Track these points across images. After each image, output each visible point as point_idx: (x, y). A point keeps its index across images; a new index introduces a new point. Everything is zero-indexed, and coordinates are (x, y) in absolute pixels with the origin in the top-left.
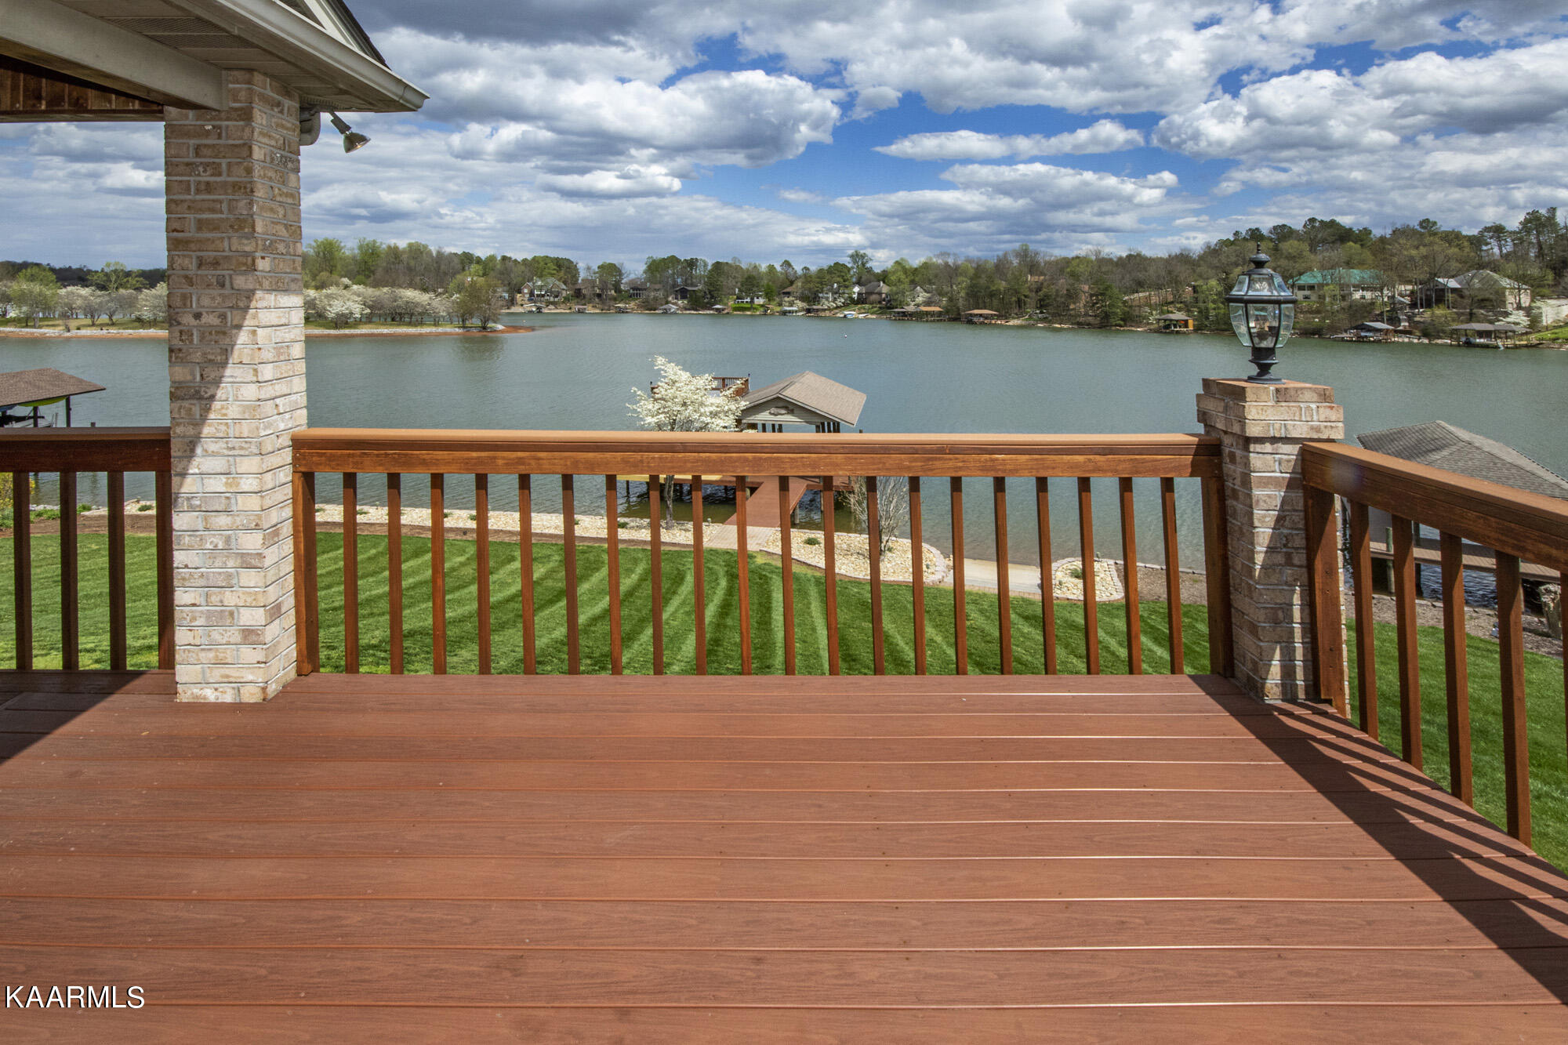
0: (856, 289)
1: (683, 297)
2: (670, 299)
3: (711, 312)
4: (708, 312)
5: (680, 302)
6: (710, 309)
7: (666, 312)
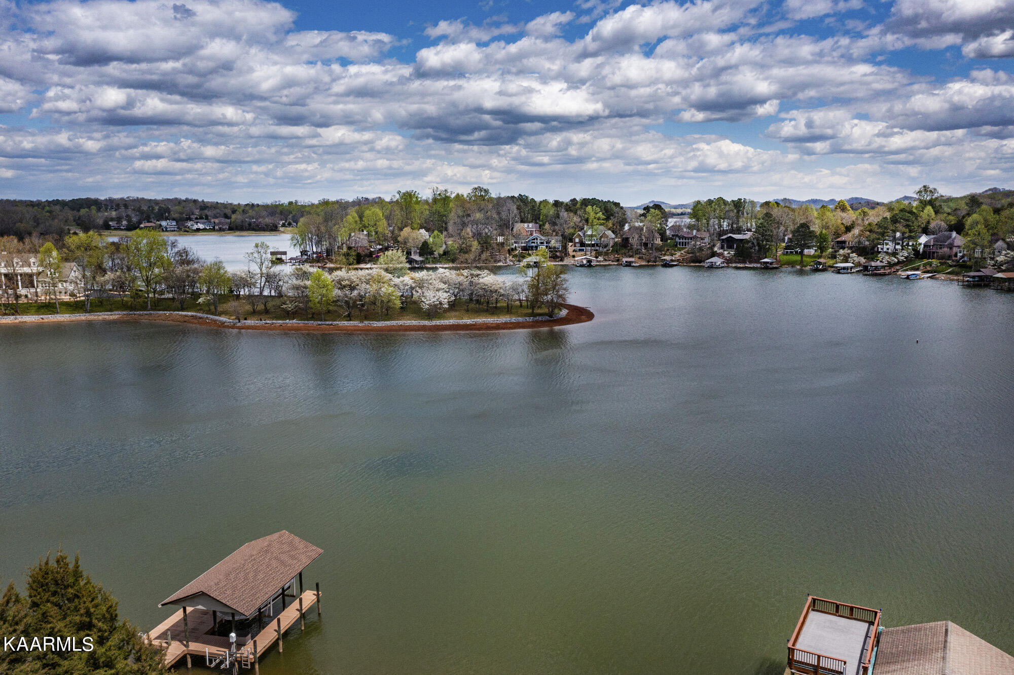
0: (923, 239)
1: (730, 247)
2: (716, 249)
3: (759, 265)
4: (755, 265)
5: (726, 253)
6: (758, 262)
7: (712, 267)
